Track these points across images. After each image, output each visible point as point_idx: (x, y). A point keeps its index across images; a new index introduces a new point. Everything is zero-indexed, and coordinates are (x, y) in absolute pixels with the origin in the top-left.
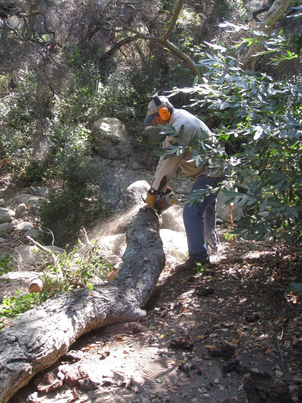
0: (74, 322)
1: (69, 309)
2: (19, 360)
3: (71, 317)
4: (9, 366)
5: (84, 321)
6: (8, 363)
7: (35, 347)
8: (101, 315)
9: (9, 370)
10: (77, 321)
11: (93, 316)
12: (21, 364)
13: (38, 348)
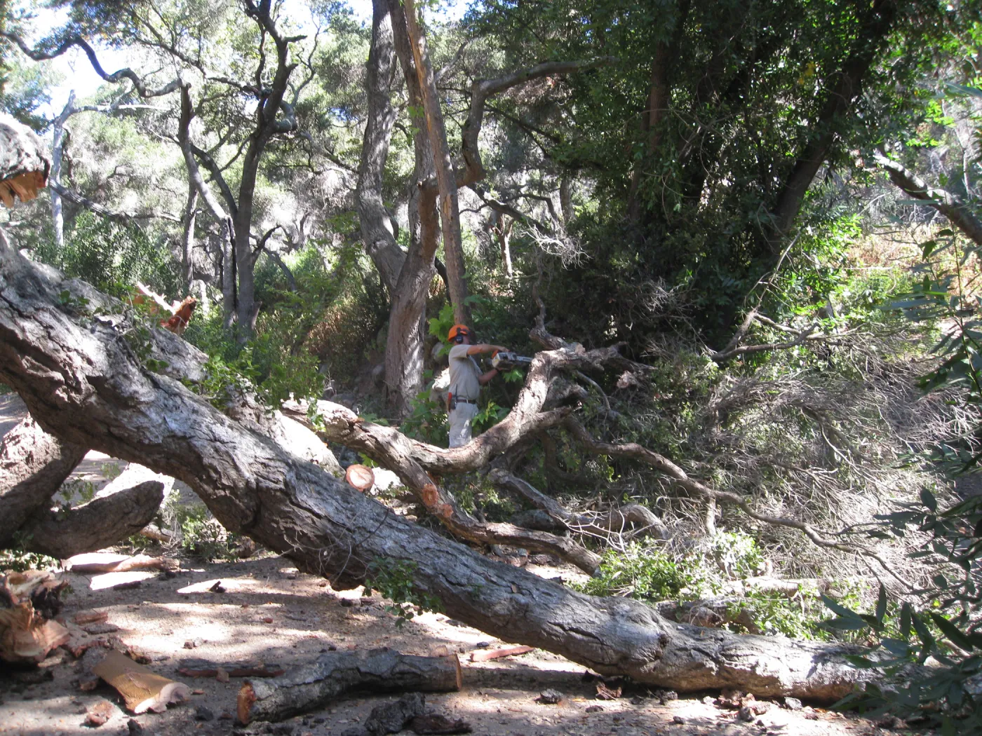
0: (814, 670)
1: (823, 655)
2: (707, 655)
3: (816, 663)
4: (692, 651)
5: (829, 676)
6: (695, 649)
7: (729, 652)
8: (860, 684)
9: (690, 655)
10: (819, 670)
11: (847, 679)
12: (706, 658)
13: (732, 656)
